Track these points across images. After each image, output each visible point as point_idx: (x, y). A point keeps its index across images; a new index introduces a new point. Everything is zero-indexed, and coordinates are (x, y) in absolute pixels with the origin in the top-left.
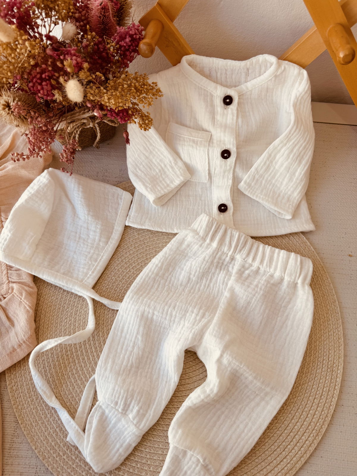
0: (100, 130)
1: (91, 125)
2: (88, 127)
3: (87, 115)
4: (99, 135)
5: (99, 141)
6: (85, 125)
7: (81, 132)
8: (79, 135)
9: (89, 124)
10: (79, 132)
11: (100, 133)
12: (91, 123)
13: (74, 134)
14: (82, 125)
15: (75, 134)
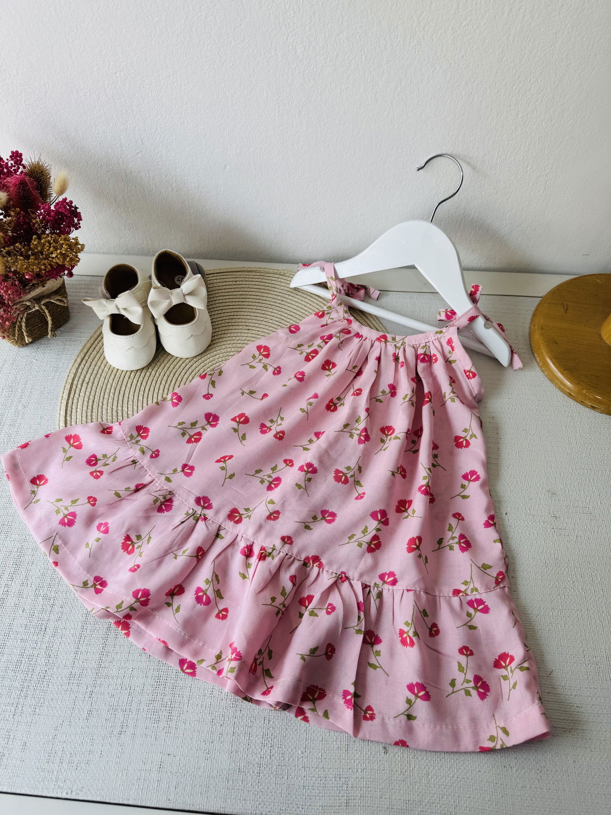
0: (49, 312)
1: (37, 308)
2: (34, 310)
3: (29, 296)
4: (49, 319)
5: (52, 328)
6: (30, 309)
7: (27, 319)
8: (26, 323)
9: (34, 307)
10: (24, 320)
11: (51, 316)
12: (36, 305)
13: (18, 323)
14: (26, 309)
15: (20, 322)
